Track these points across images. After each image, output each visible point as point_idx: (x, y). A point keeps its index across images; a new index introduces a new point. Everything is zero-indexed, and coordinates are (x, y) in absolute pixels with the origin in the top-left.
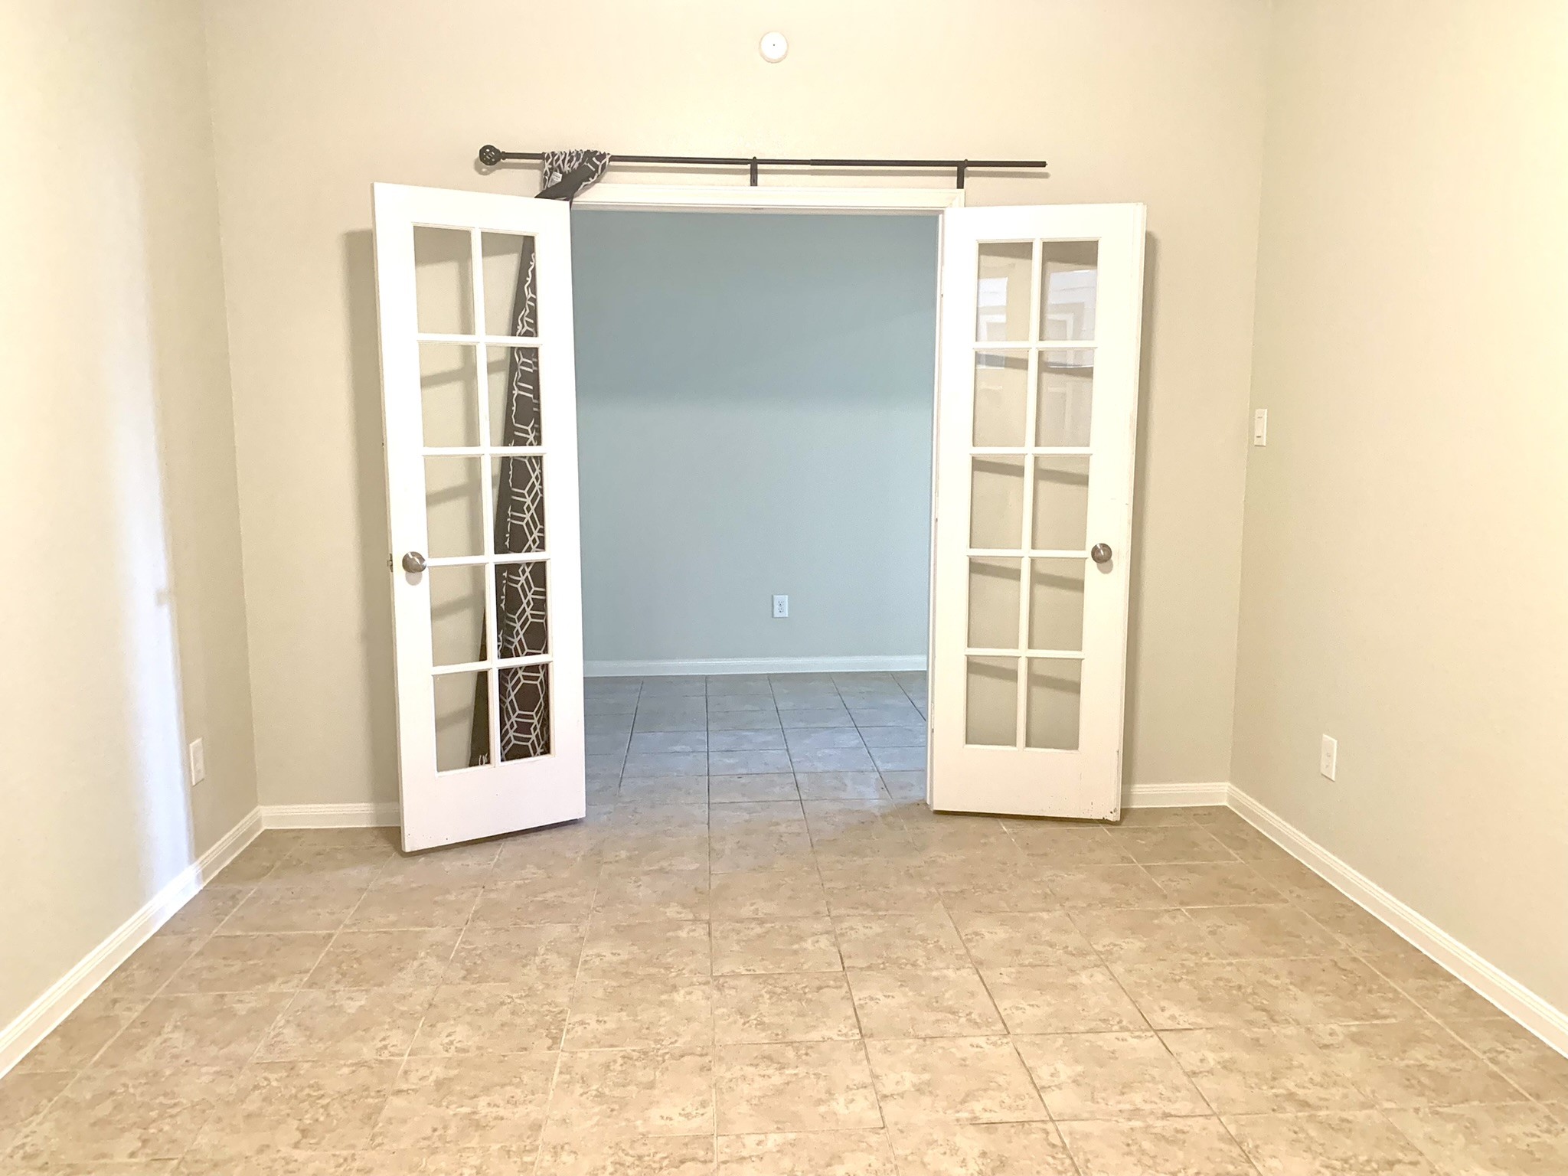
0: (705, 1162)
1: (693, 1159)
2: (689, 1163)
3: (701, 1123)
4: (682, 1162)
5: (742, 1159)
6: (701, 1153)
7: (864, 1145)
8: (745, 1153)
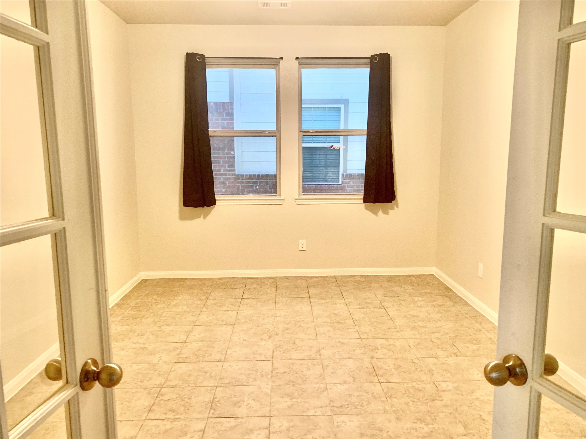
0: (334, 406)
1: (338, 407)
2: (339, 406)
3: (337, 419)
4: (341, 406)
5: (321, 407)
6: (335, 409)
7: (280, 411)
8: (321, 409)
